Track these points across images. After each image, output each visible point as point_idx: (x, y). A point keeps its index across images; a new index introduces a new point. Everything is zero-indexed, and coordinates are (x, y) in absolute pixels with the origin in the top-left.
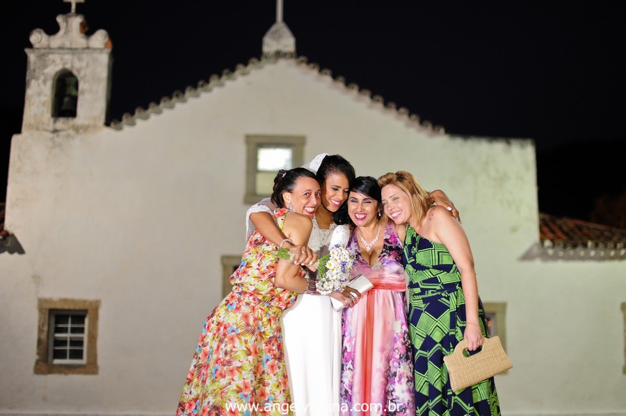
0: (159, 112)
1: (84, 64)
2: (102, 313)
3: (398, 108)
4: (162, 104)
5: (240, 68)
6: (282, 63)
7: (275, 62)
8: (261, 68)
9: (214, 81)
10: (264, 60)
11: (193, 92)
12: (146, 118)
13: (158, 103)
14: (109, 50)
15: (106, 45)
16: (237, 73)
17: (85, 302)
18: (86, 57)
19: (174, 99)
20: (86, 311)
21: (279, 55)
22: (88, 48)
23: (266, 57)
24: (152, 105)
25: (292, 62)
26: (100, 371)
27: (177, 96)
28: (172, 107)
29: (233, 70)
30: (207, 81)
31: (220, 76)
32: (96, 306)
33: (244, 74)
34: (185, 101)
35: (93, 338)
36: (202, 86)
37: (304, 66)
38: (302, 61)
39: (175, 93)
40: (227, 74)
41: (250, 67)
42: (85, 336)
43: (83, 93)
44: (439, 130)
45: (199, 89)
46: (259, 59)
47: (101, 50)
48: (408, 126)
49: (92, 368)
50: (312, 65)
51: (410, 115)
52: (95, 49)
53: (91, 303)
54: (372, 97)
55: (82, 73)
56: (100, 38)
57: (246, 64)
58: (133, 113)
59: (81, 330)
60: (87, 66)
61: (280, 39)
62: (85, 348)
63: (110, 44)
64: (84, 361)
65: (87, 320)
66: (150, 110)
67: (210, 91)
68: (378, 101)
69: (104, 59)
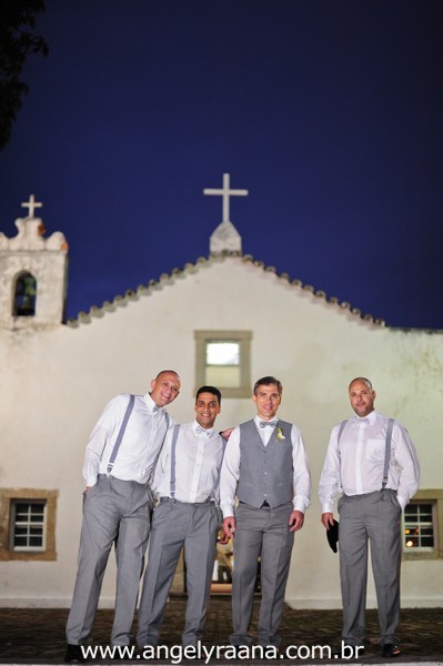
0: (113, 310)
1: (42, 265)
2: (60, 502)
3: (340, 304)
4: (115, 302)
5: (189, 267)
6: (229, 261)
7: (222, 261)
8: (208, 266)
9: (164, 280)
10: (211, 258)
11: (145, 290)
12: (101, 316)
13: (111, 302)
14: (65, 252)
15: (62, 246)
16: (186, 271)
17: (44, 491)
18: (44, 259)
19: (127, 297)
20: (45, 500)
21: (226, 253)
22: (45, 250)
23: (214, 256)
24: (106, 303)
25: (238, 260)
26: (58, 557)
27: (130, 294)
28: (125, 305)
29: (182, 269)
30: (158, 280)
31: (170, 275)
32: (54, 496)
33: (192, 273)
34: (137, 299)
35: (52, 526)
36: (153, 284)
37: (250, 263)
38: (248, 259)
39: (128, 291)
40: (177, 273)
41: (198, 265)
42: (44, 524)
43: (41, 293)
44: (380, 323)
45: (151, 288)
46: (207, 259)
47: (58, 252)
48: (350, 320)
49: (50, 555)
50: (257, 263)
51: (351, 310)
52: (52, 251)
53: (50, 492)
54: (315, 293)
55: (40, 274)
56: (57, 240)
57: (194, 263)
58: (87, 312)
59: (40, 519)
60: (45, 267)
61: (226, 238)
62: (44, 536)
63: (66, 246)
64: (42, 548)
65: (46, 509)
66: (104, 309)
67: (160, 289)
68: (321, 295)
69: (60, 261)
